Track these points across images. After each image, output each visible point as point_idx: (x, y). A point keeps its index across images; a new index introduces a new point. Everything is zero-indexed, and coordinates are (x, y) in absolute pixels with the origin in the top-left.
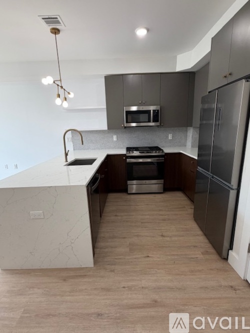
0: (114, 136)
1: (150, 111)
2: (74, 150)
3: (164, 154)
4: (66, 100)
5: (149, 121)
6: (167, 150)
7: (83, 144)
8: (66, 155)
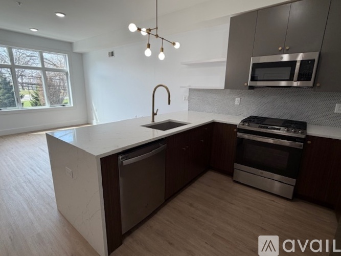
0: (236, 99)
1: (296, 61)
2: (189, 110)
3: (303, 136)
4: (162, 51)
5: (291, 79)
6: (313, 131)
7: (169, 104)
8: (154, 114)
